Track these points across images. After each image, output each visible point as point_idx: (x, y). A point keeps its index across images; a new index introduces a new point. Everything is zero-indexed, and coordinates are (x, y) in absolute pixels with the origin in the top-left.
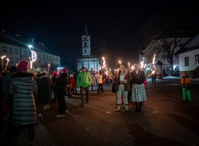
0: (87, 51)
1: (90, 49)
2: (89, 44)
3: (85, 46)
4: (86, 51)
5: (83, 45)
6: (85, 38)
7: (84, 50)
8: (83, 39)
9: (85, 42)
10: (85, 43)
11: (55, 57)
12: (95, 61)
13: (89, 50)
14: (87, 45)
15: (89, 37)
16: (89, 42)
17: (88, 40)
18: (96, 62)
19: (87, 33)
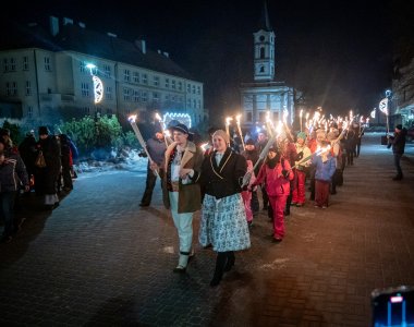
0: (266, 69)
1: (272, 64)
2: (271, 51)
3: (262, 56)
4: (262, 70)
5: (257, 55)
6: (262, 38)
7: (258, 66)
8: (257, 40)
9: (261, 46)
10: (263, 50)
11: (192, 83)
12: (283, 95)
13: (270, 66)
14: (266, 56)
15: (272, 35)
16: (272, 48)
17: (268, 43)
18: (286, 96)
19: (267, 25)
